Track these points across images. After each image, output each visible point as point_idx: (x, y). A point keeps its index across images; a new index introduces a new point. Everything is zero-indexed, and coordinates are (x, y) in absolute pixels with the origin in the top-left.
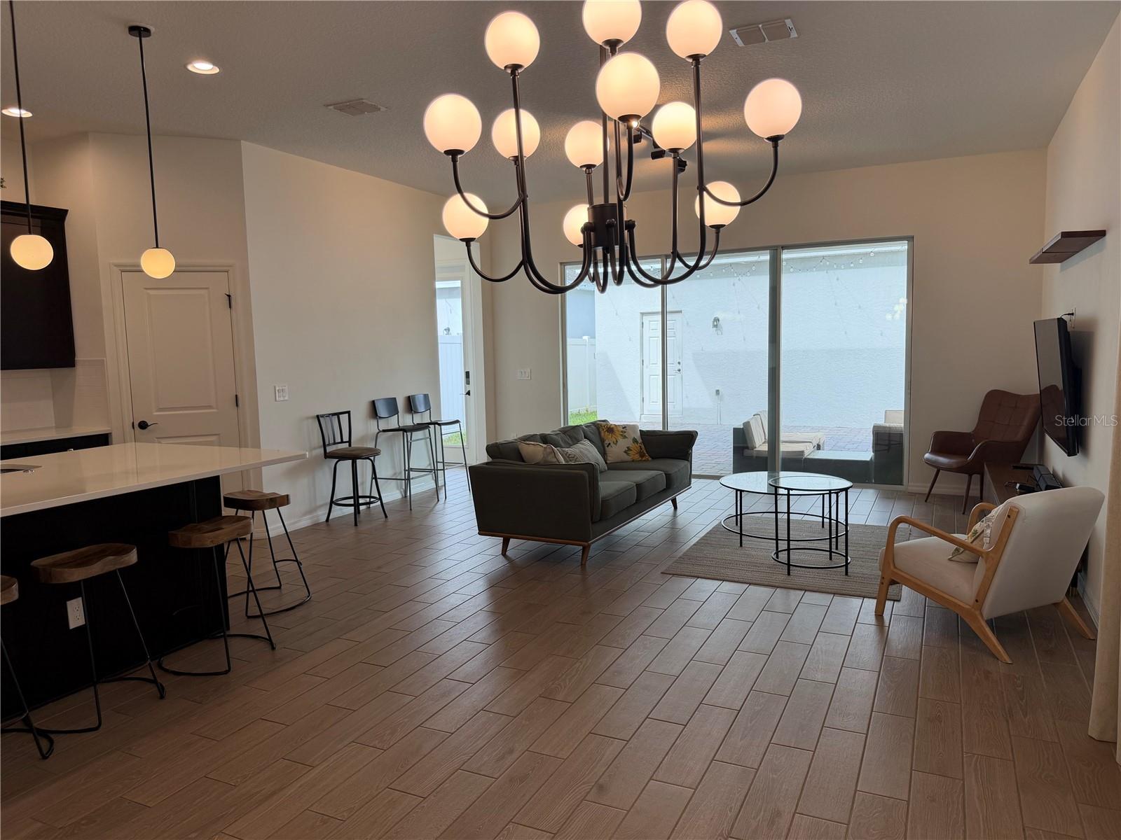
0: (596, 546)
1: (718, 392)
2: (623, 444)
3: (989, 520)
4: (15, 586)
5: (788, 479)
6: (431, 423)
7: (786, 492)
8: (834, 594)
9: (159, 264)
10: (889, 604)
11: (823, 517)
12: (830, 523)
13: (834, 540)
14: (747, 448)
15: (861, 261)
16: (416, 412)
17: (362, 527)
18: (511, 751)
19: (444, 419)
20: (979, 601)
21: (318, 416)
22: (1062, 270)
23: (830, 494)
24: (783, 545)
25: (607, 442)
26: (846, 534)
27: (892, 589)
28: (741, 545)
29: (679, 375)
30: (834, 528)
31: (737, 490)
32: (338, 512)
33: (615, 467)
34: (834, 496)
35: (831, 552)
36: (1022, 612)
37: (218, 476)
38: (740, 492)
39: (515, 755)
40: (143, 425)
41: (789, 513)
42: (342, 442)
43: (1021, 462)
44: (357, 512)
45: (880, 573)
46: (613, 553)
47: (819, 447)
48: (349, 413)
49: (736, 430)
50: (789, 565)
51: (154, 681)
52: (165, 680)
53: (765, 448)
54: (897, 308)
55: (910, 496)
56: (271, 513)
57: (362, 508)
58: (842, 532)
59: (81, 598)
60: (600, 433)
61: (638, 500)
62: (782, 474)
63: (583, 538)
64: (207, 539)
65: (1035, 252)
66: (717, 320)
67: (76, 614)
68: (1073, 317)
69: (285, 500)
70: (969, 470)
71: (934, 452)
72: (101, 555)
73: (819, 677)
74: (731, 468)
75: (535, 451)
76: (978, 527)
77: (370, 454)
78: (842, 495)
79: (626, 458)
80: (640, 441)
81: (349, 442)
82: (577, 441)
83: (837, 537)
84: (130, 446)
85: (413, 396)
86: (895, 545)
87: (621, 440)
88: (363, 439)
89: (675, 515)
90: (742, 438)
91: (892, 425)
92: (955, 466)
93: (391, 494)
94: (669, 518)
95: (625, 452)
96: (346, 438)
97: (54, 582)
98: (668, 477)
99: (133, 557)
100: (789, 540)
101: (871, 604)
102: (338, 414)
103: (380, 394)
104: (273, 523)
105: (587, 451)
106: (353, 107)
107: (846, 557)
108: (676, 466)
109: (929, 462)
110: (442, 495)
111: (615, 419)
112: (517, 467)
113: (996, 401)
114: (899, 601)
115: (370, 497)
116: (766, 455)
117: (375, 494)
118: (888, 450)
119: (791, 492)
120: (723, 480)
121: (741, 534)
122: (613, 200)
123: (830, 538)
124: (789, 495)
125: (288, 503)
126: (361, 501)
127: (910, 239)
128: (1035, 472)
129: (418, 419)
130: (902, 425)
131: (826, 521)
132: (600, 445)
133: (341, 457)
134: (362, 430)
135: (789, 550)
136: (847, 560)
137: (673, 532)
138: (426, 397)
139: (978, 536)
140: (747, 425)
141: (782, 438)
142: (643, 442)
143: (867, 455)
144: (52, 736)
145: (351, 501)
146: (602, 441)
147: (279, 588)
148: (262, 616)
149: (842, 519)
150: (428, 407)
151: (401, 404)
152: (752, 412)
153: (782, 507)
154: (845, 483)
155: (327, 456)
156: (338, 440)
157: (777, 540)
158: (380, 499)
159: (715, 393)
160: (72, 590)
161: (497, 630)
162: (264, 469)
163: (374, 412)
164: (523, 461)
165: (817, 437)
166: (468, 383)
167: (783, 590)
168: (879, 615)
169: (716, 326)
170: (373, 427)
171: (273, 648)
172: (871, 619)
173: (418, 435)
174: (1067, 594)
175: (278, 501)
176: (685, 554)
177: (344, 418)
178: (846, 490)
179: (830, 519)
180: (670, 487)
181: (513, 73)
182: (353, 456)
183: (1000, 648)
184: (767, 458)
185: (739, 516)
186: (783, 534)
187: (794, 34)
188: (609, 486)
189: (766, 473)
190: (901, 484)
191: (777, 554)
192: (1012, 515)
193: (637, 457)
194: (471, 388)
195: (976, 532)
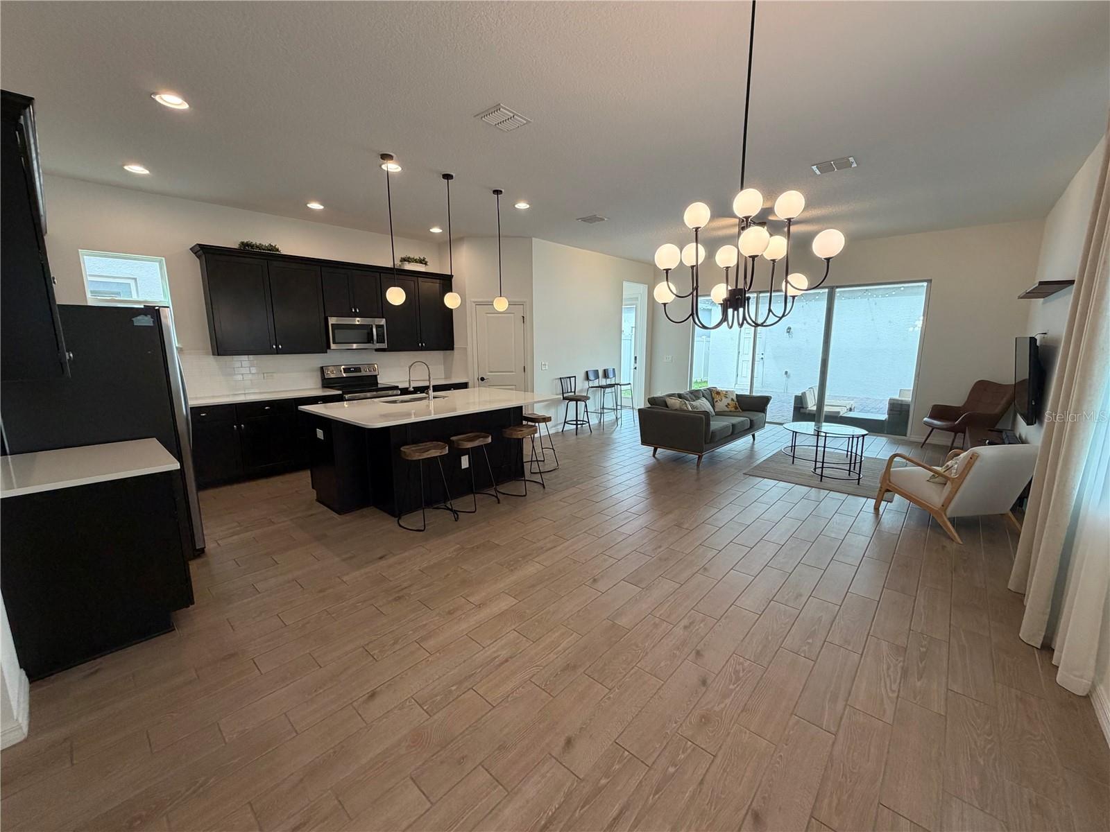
0: (705, 456)
1: (786, 373)
2: (725, 401)
3: (957, 459)
4: (447, 448)
5: (826, 427)
6: (616, 384)
7: (824, 434)
8: (849, 494)
9: (501, 304)
10: (883, 503)
11: (848, 451)
12: (851, 455)
13: (853, 465)
14: (803, 408)
15: (894, 293)
16: (608, 378)
17: (579, 436)
18: (660, 547)
19: (622, 383)
20: (945, 506)
21: (561, 378)
22: (1044, 303)
23: (853, 438)
24: (819, 465)
25: (715, 400)
26: (861, 462)
27: (887, 495)
28: (793, 463)
29: (761, 361)
30: (853, 458)
31: (794, 432)
32: (568, 427)
33: (719, 414)
34: (855, 439)
35: (850, 471)
36: (978, 516)
37: (522, 407)
38: (795, 433)
39: (662, 549)
40: (482, 379)
41: (825, 447)
42: (571, 392)
43: (996, 427)
44: (577, 428)
45: (879, 485)
46: (713, 461)
47: (851, 410)
48: (575, 377)
49: (796, 397)
50: (822, 476)
51: (497, 497)
52: (500, 496)
53: (815, 408)
54: (917, 323)
55: (910, 444)
56: (542, 425)
57: (579, 426)
58: (858, 460)
59: (467, 456)
60: (712, 394)
61: (732, 433)
62: (824, 424)
63: (699, 451)
64: (518, 435)
65: (1022, 292)
66: (789, 328)
67: (465, 462)
68: (1046, 336)
69: (549, 419)
70: (955, 430)
71: (931, 417)
72: (477, 438)
73: (833, 535)
74: (791, 419)
75: (675, 403)
76: (949, 463)
77: (585, 399)
78: (861, 439)
79: (726, 409)
80: (735, 400)
81: (575, 392)
82: (698, 398)
83: (855, 463)
84: (477, 389)
85: (607, 369)
86: (892, 469)
87: (724, 399)
88: (581, 391)
89: (753, 444)
90: (800, 403)
91: (903, 399)
92: (945, 427)
93: (594, 420)
94: (750, 445)
95: (726, 406)
96: (573, 390)
97: (460, 447)
98: (751, 421)
99: (489, 440)
100: (823, 462)
101: (872, 502)
102: (570, 378)
103: (591, 368)
104: (542, 429)
105: (704, 404)
106: (591, 219)
107: (859, 474)
108: (757, 416)
109: (927, 424)
110: (619, 423)
111: (721, 387)
112: (664, 410)
113: (982, 388)
114: (891, 502)
115: (583, 421)
116: (814, 412)
117: (586, 419)
118: (900, 415)
119: (827, 435)
120: (784, 425)
121: (794, 457)
122: (741, 286)
123: (850, 464)
124: (826, 437)
125: (551, 420)
126: (579, 423)
127: (929, 281)
128: (1004, 433)
129: (609, 382)
130: (910, 399)
131: (849, 453)
132: (711, 400)
133: (571, 399)
134: (581, 386)
135: (822, 467)
136: (860, 476)
137: (752, 453)
138: (614, 369)
139: (949, 468)
140: (804, 394)
141: (826, 403)
142: (738, 401)
143: (884, 416)
144: (458, 513)
145: (575, 422)
146: (713, 399)
147: (544, 461)
148: (540, 473)
149: (859, 453)
150: (614, 376)
151: (601, 374)
152: (807, 385)
153: (821, 443)
154: (864, 432)
155: (564, 399)
156: (569, 391)
157: (816, 461)
158: (589, 422)
159: (784, 373)
160: (465, 452)
161: (651, 493)
162: (535, 405)
163: (587, 378)
164: (667, 407)
165: (851, 403)
166: (636, 362)
167: (816, 489)
168: (877, 509)
169: (788, 332)
170: (586, 385)
171: (544, 488)
172: (872, 510)
173: (608, 390)
174: (1013, 510)
175: (546, 420)
176: (758, 465)
177: (573, 379)
178: (863, 436)
179: (851, 452)
180: (752, 428)
181: (696, 231)
182: (577, 399)
183: (956, 535)
184: (814, 415)
185: (793, 447)
186: (820, 458)
187: (854, 165)
188: (716, 424)
189: (814, 423)
190: (905, 435)
191: (815, 469)
192: (973, 458)
193: (733, 409)
194: (637, 365)
195: (948, 466)
